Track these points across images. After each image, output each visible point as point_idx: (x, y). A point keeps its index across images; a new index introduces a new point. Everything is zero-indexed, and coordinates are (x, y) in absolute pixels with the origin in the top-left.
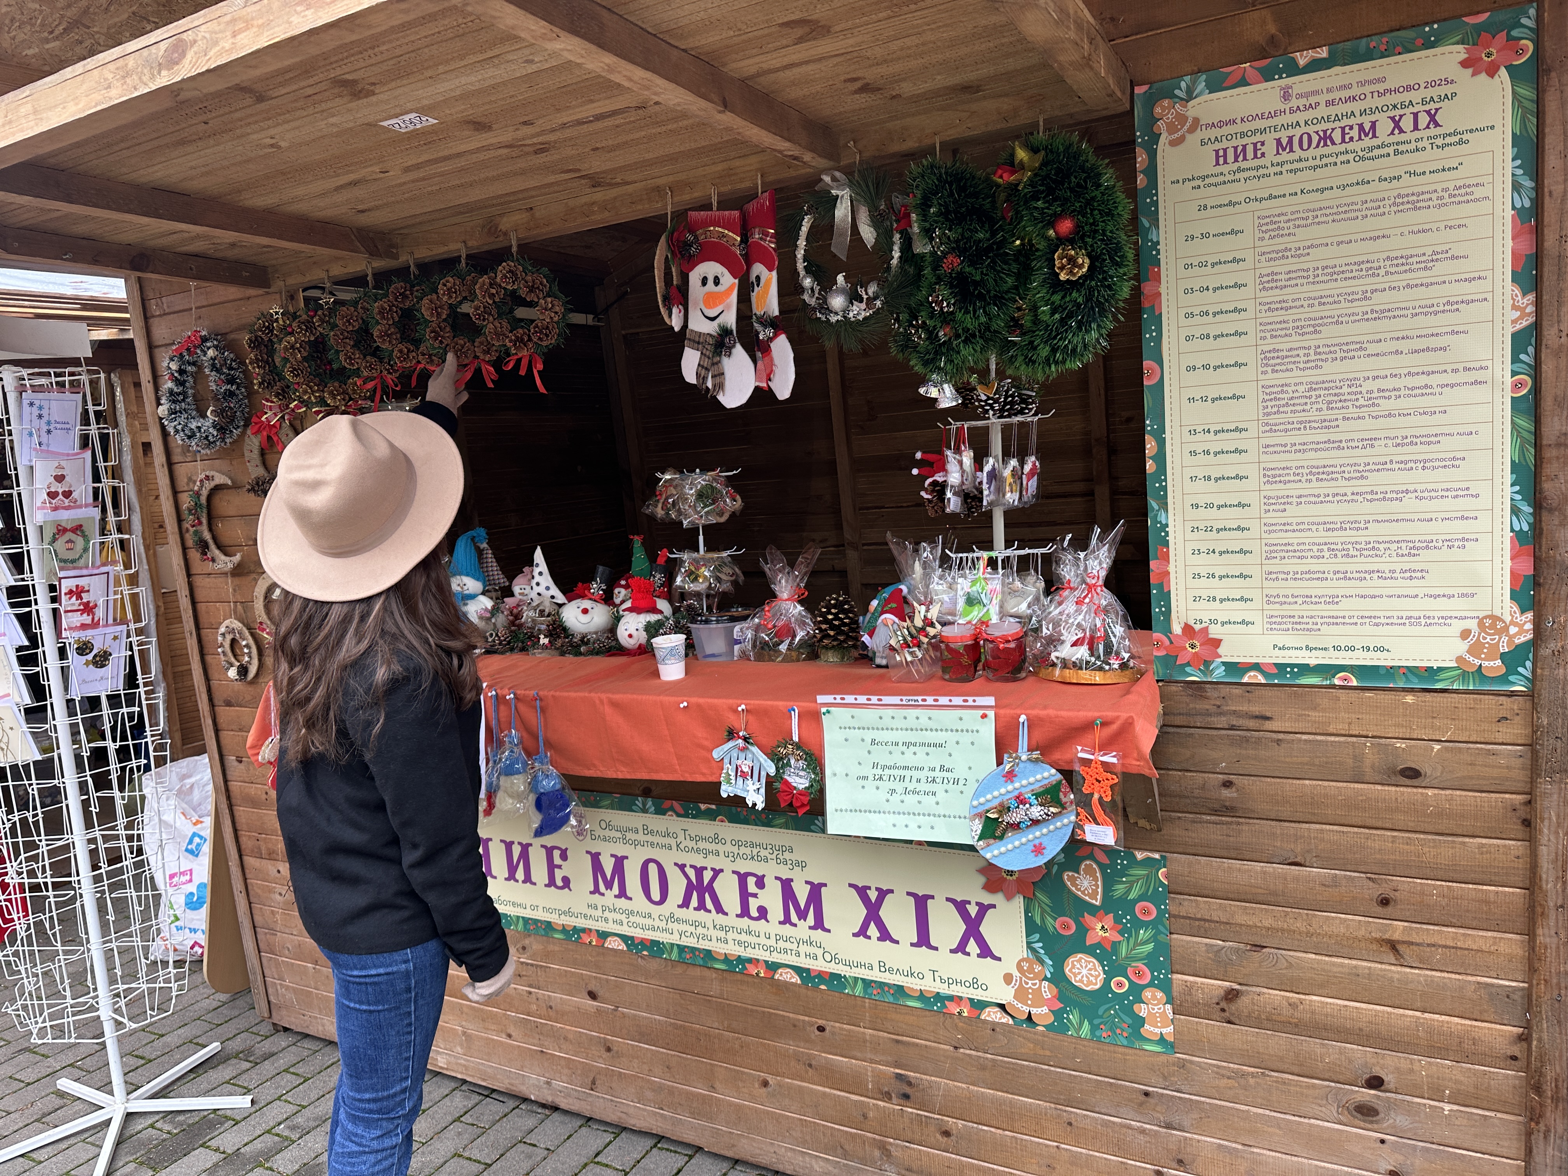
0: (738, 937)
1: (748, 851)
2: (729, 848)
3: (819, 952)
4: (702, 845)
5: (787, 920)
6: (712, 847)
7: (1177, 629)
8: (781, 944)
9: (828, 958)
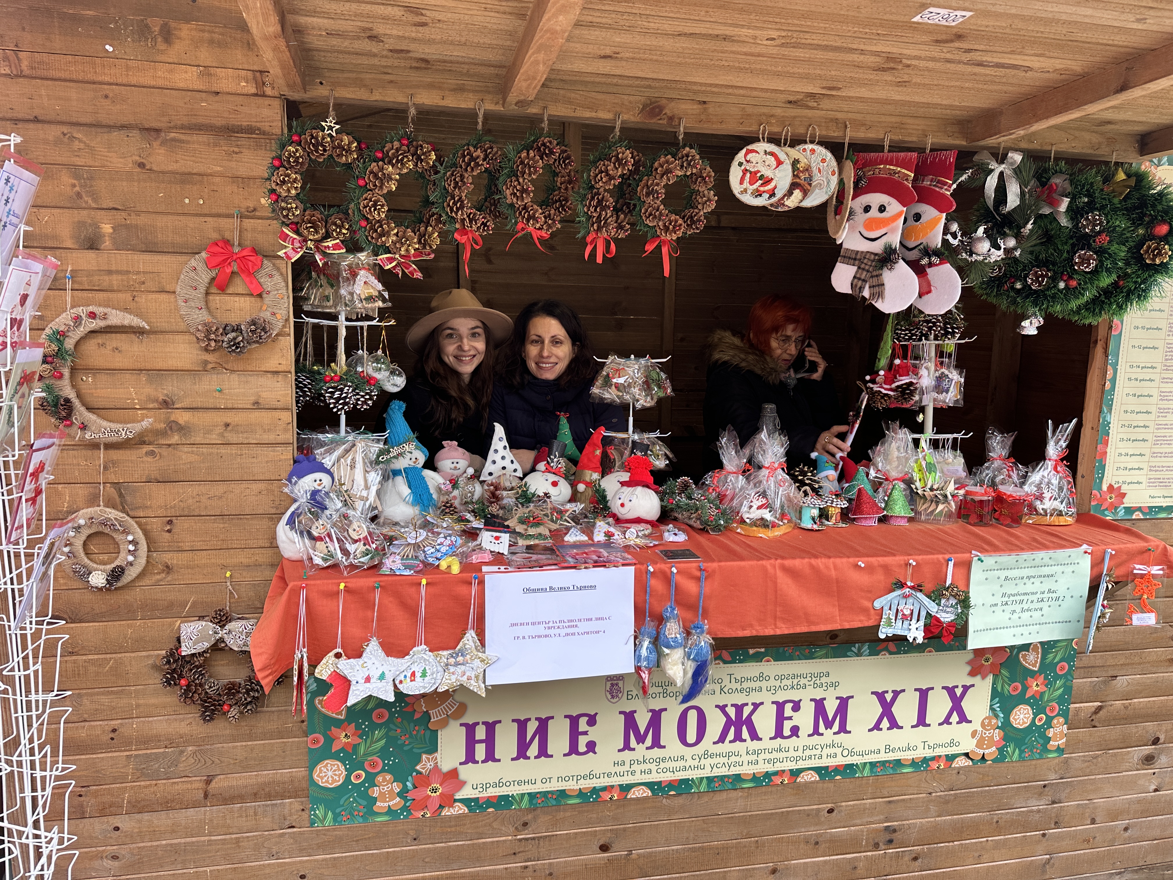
0: (768, 756)
1: (789, 682)
2: (772, 682)
3: (838, 751)
4: (745, 685)
5: (816, 732)
6: (758, 684)
7: (1105, 488)
8: (808, 753)
9: (845, 753)
